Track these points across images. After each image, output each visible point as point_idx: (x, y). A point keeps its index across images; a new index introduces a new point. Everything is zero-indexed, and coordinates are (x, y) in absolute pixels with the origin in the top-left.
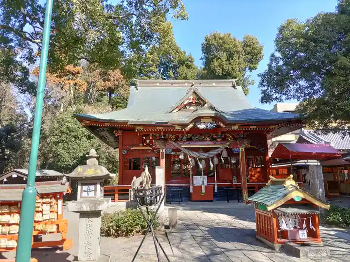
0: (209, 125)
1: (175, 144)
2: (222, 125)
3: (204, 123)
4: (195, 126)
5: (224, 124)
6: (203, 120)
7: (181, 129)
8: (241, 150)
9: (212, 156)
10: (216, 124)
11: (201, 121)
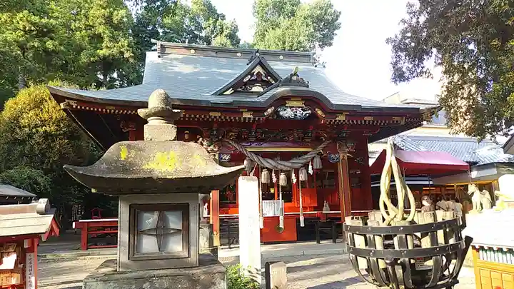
0: (300, 113)
1: (236, 145)
2: (320, 112)
3: (291, 107)
4: (276, 112)
5: (323, 110)
6: (290, 104)
7: (252, 117)
8: (341, 157)
9: (297, 166)
10: (310, 112)
11: (287, 105)
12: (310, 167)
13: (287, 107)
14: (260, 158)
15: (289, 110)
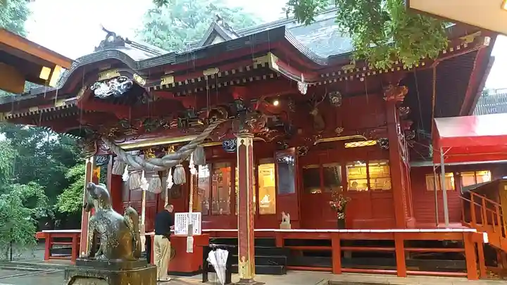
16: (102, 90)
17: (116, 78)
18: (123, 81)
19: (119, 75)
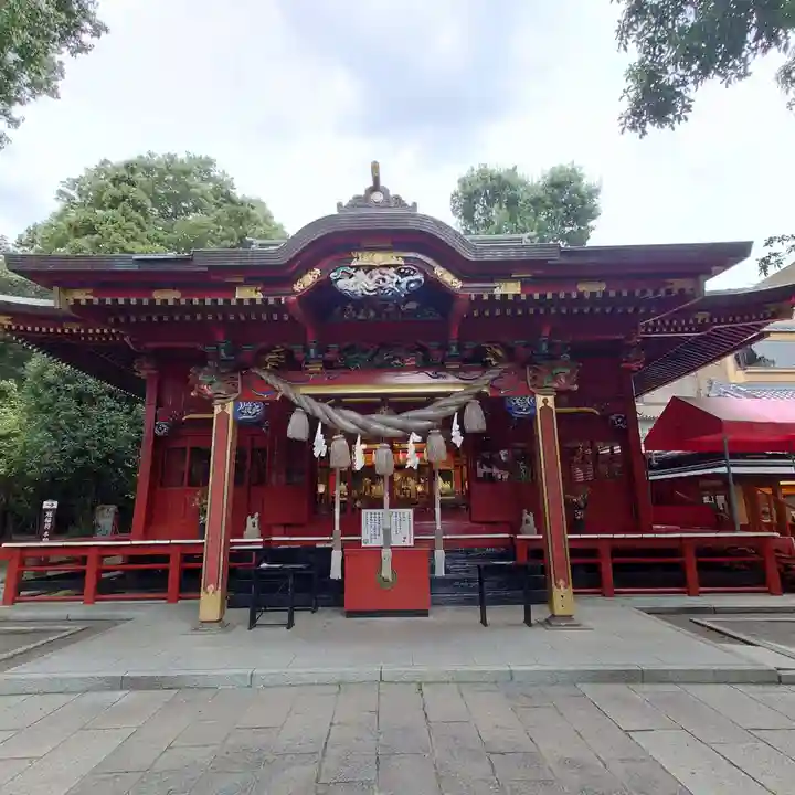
0: (391, 281)
2: (446, 276)
3: (366, 269)
4: (326, 283)
6: (364, 258)
7: (260, 296)
8: (540, 404)
10: (419, 276)
11: (355, 263)
12: (456, 426)
13: (358, 268)
14: (330, 410)
15: (360, 273)
16: (356, 283)
17: (394, 266)
18: (408, 275)
19: (403, 263)
